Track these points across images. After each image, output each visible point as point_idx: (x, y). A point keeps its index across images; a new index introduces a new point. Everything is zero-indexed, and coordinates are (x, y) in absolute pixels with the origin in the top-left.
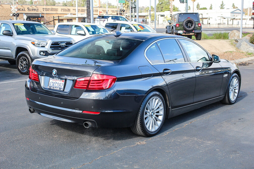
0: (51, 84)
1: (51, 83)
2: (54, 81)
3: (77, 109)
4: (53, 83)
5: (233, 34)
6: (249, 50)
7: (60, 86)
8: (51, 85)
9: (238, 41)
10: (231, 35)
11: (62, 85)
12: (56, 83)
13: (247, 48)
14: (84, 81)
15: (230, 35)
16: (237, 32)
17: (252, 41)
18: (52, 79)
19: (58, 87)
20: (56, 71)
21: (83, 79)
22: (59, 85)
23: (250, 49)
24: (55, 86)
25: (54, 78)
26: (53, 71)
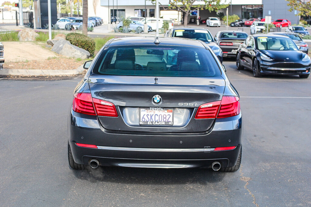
0: (145, 117)
2: (152, 113)
3: (207, 147)
4: (149, 117)
5: (26, 34)
6: (75, 55)
7: (165, 118)
9: (53, 43)
10: (23, 35)
11: (168, 117)
12: (156, 115)
13: (72, 53)
14: (213, 107)
15: (21, 35)
16: (30, 31)
17: (75, 42)
18: (146, 111)
19: (163, 121)
20: (160, 97)
21: (211, 105)
22: (163, 118)
23: (76, 53)
24: (156, 120)
25: (151, 108)
26: (154, 98)
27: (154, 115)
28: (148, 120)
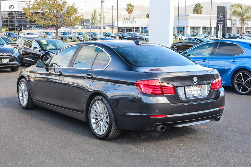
1: (188, 91)
2: (191, 89)
4: (190, 92)
8: (189, 93)
11: (198, 91)
12: (193, 90)
18: (188, 88)
19: (197, 94)
20: (197, 78)
22: (196, 92)
24: (194, 93)
25: (190, 86)
26: (194, 80)
27: (192, 91)
28: (190, 94)
